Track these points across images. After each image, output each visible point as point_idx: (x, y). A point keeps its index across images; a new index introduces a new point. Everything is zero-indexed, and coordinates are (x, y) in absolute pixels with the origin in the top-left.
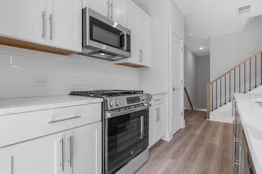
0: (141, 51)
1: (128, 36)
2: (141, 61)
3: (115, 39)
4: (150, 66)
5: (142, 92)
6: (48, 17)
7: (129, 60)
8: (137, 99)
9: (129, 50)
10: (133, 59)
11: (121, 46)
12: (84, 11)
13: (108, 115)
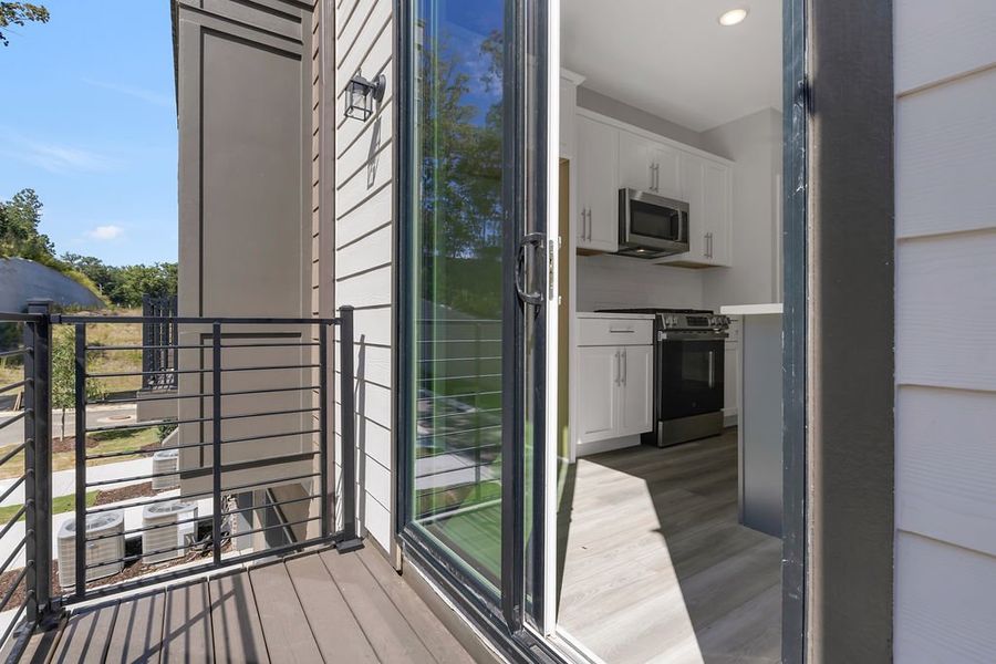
0: (709, 237)
1: (685, 215)
2: (708, 255)
3: (661, 223)
4: (730, 265)
5: (712, 312)
6: (587, 213)
7: (686, 257)
8: (704, 322)
9: (686, 240)
10: (695, 254)
11: (672, 235)
12: (622, 193)
13: (663, 336)
